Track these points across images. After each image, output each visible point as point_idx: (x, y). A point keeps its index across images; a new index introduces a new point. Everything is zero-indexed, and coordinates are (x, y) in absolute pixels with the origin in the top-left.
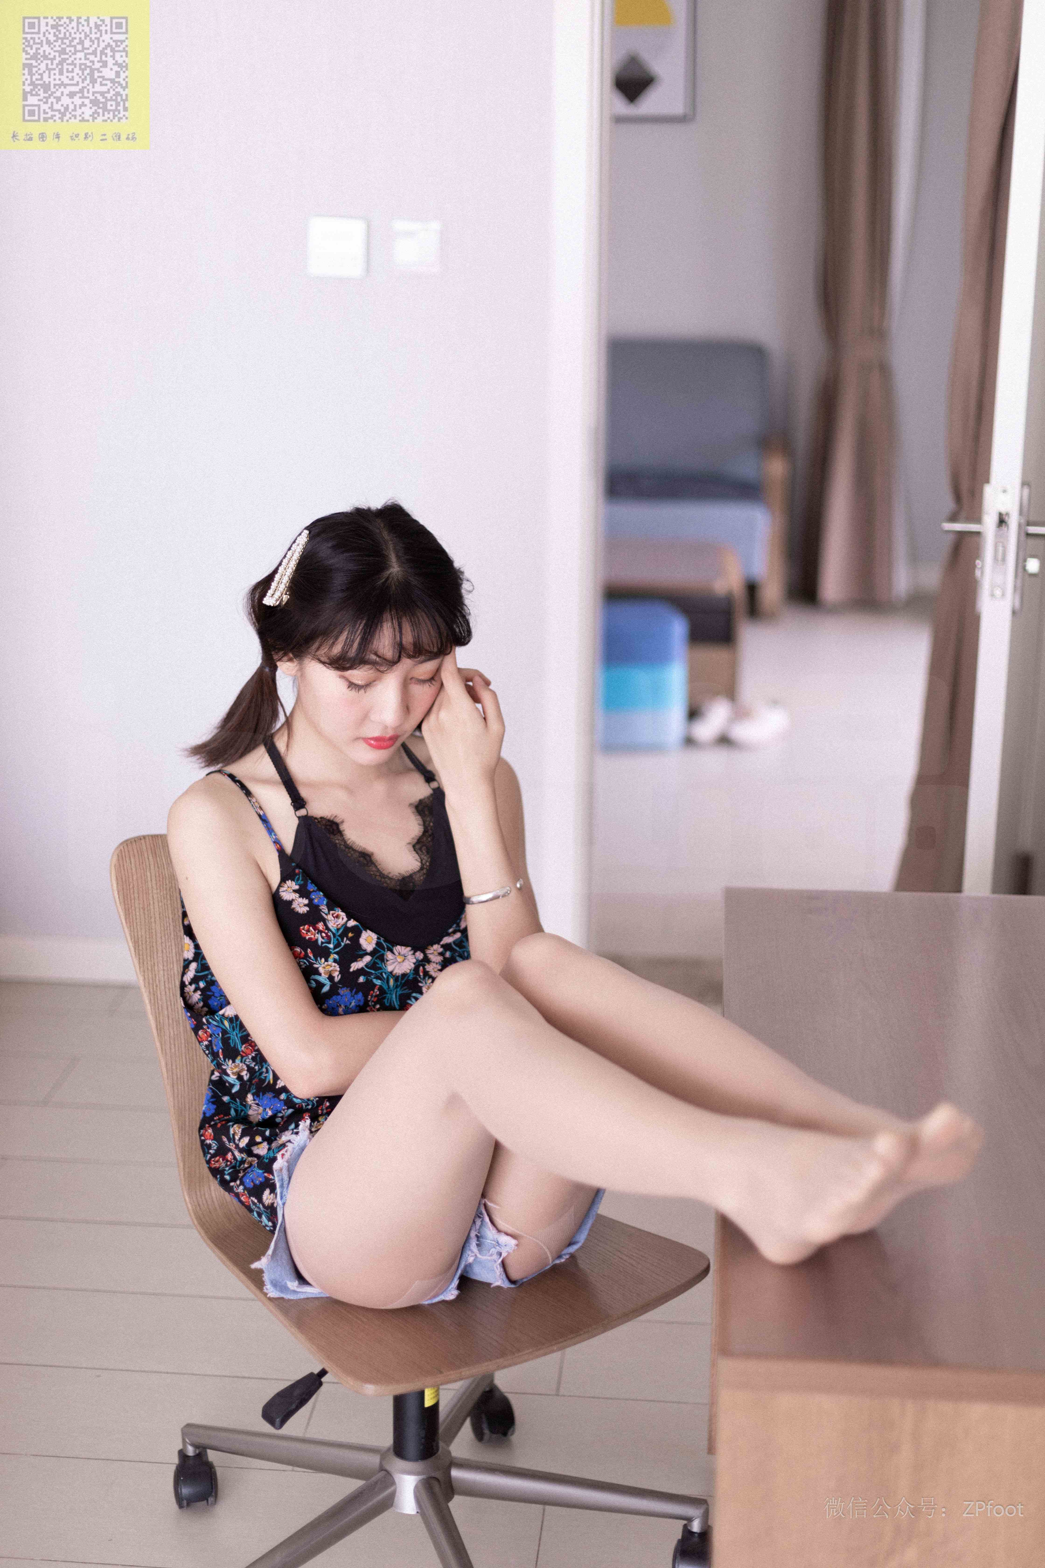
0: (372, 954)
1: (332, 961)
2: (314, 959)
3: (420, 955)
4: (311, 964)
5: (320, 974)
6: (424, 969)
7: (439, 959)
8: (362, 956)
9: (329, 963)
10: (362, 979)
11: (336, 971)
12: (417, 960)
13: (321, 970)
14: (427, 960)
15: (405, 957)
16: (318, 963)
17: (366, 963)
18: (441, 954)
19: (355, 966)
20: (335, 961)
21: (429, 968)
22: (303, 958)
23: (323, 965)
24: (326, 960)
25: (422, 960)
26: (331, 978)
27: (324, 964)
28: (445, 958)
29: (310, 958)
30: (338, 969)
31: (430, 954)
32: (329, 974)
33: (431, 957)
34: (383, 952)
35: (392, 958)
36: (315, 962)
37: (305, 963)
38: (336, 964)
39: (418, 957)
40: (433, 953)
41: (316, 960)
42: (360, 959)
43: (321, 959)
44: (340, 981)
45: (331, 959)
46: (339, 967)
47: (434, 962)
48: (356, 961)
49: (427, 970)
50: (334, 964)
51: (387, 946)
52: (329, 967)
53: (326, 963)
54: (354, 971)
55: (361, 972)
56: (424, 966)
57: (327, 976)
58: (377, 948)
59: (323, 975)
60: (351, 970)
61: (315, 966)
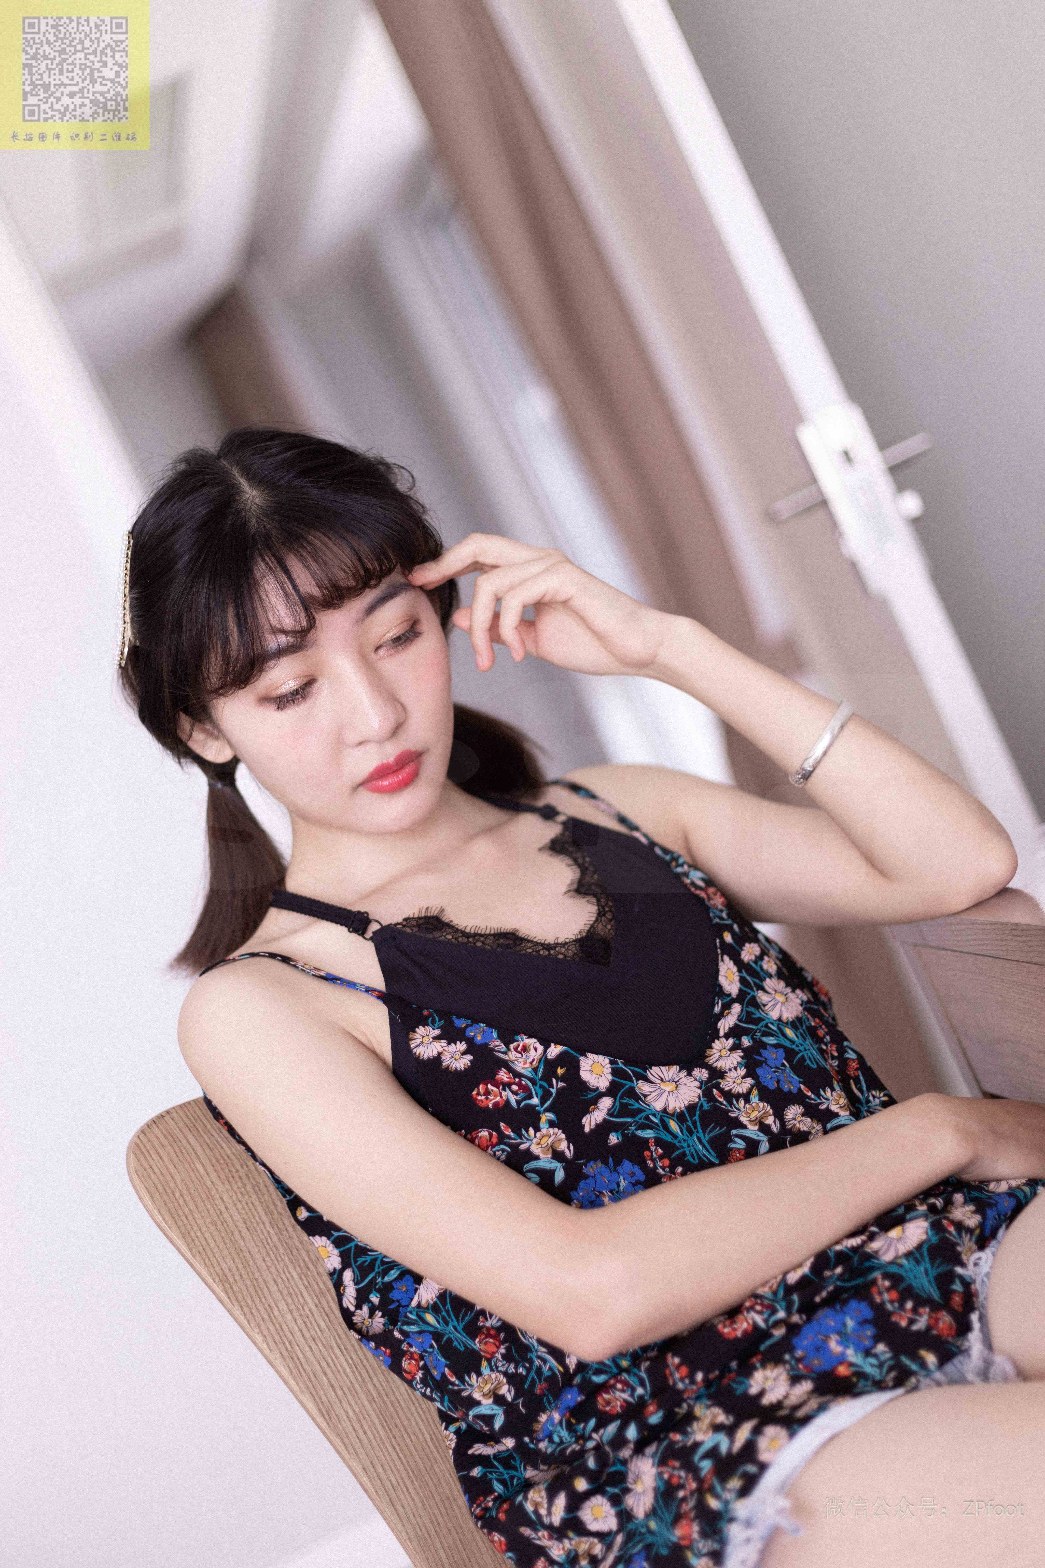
0: (611, 1091)
1: (547, 1126)
2: (516, 1137)
3: (702, 1074)
4: (515, 1147)
5: (537, 1158)
6: (721, 1091)
7: (737, 1057)
8: (595, 1101)
9: (544, 1131)
10: (614, 1139)
11: (561, 1140)
12: (701, 1083)
13: (535, 1150)
14: (717, 1074)
15: (676, 1082)
16: (525, 1140)
17: (606, 1110)
18: (733, 1049)
19: (591, 1121)
20: (552, 1124)
21: (727, 1084)
22: (498, 1144)
23: (535, 1141)
24: (537, 1129)
25: (709, 1080)
26: (558, 1156)
27: (535, 1136)
28: (744, 1050)
29: (509, 1137)
30: (563, 1136)
31: (717, 1060)
32: (551, 1149)
33: (721, 1064)
34: (629, 1084)
35: (653, 1089)
36: (519, 1141)
37: (503, 1151)
38: (556, 1130)
39: (700, 1077)
40: (721, 1056)
41: (520, 1136)
42: (593, 1107)
43: (527, 1131)
44: (577, 1155)
45: (543, 1125)
46: (564, 1132)
47: (730, 1070)
48: (587, 1112)
49: (726, 1089)
50: (551, 1131)
51: (633, 1071)
52: (545, 1139)
53: (538, 1134)
54: (591, 1130)
55: (604, 1128)
56: (718, 1086)
57: (550, 1156)
58: (616, 1079)
59: (542, 1156)
60: (587, 1129)
61: (523, 1147)
